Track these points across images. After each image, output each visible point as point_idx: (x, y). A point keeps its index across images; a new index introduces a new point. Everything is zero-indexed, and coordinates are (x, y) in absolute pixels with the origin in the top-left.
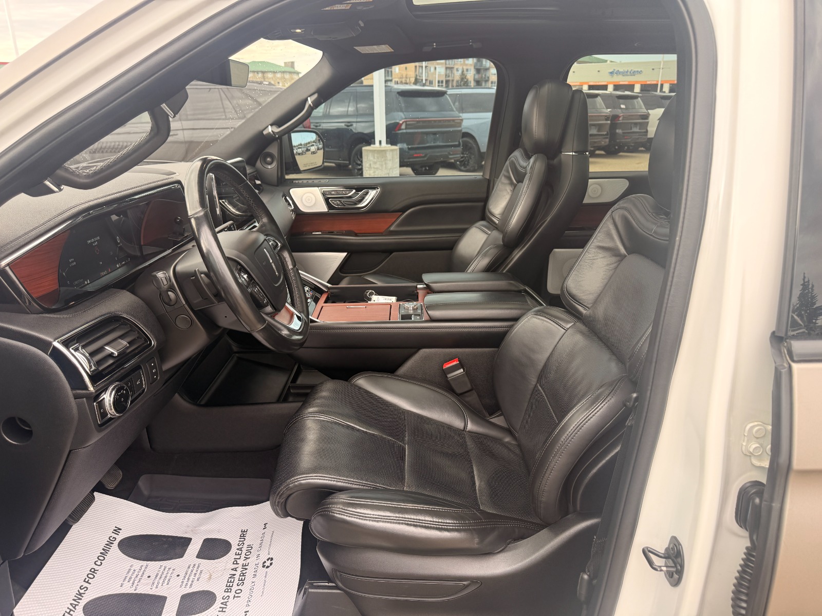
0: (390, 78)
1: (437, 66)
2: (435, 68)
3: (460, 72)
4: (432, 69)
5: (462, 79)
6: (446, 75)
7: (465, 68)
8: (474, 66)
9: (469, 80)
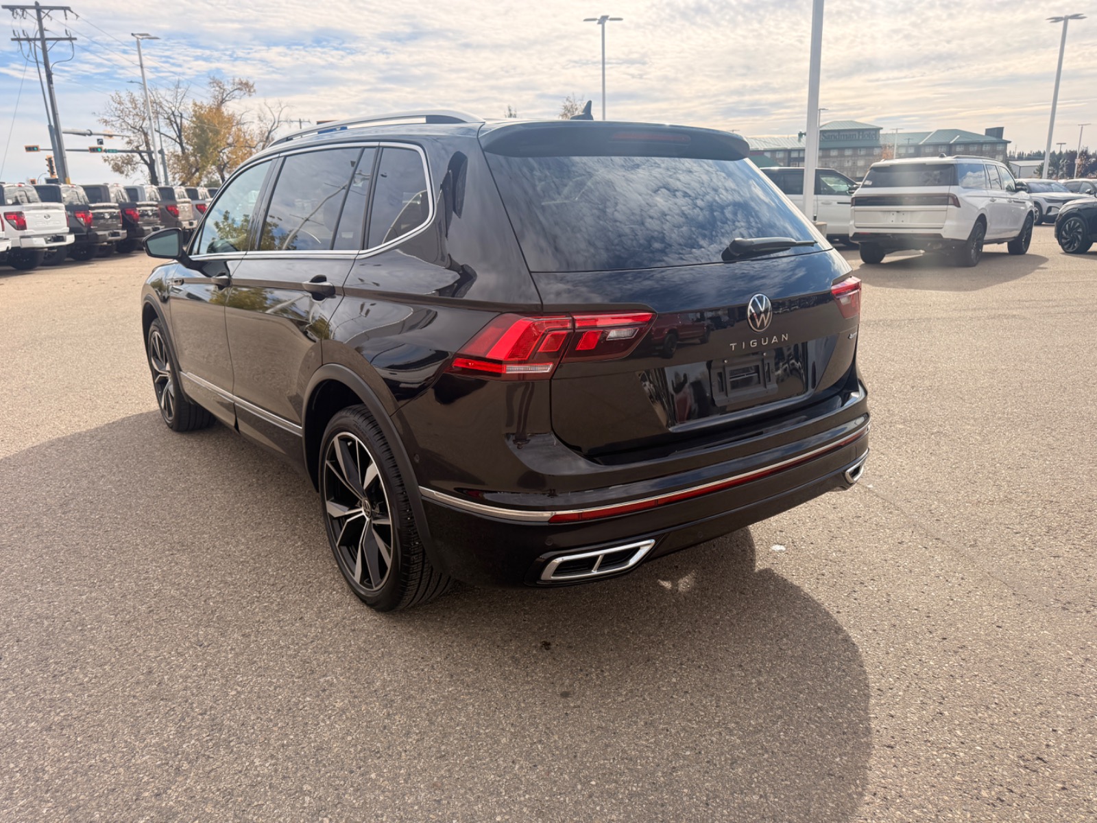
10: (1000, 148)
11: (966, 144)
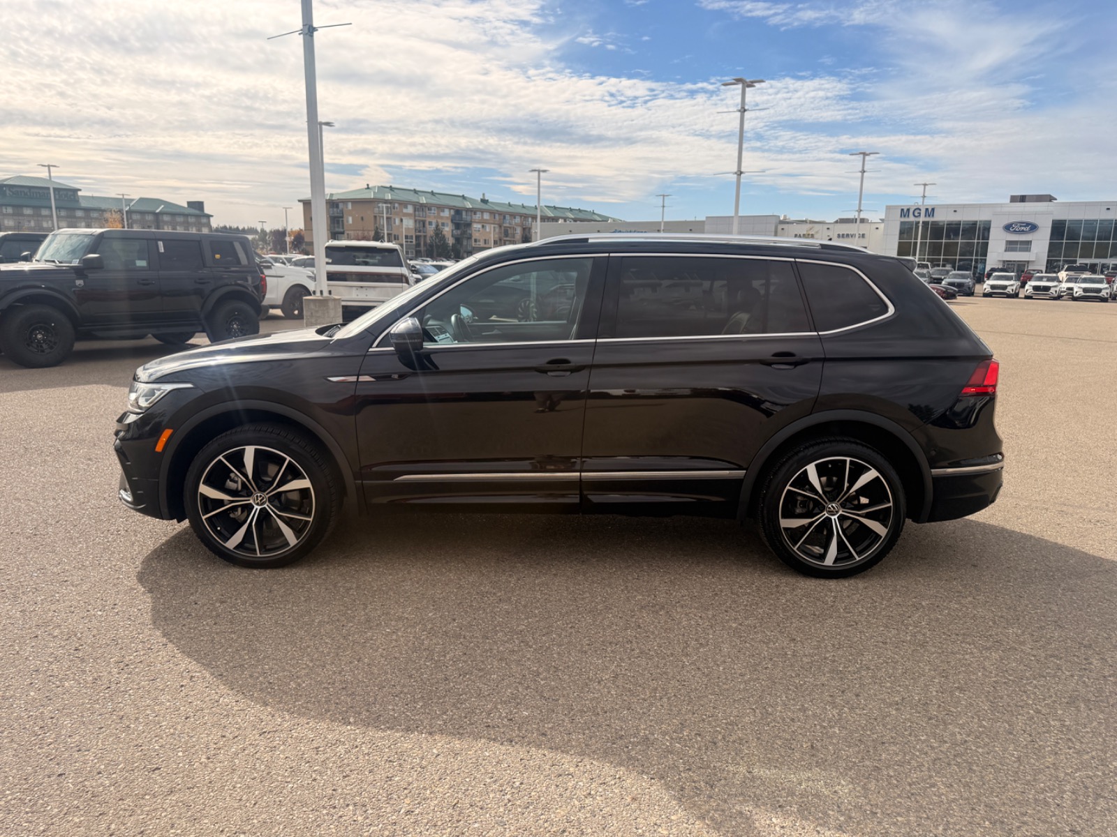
0: (341, 230)
1: (403, 218)
2: (402, 220)
3: (434, 226)
4: (397, 221)
5: (437, 235)
6: (416, 230)
7: (440, 221)
8: (452, 221)
9: (446, 236)
10: (204, 220)
11: (173, 215)
